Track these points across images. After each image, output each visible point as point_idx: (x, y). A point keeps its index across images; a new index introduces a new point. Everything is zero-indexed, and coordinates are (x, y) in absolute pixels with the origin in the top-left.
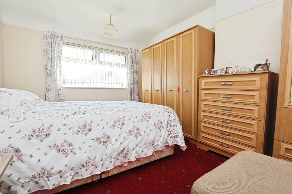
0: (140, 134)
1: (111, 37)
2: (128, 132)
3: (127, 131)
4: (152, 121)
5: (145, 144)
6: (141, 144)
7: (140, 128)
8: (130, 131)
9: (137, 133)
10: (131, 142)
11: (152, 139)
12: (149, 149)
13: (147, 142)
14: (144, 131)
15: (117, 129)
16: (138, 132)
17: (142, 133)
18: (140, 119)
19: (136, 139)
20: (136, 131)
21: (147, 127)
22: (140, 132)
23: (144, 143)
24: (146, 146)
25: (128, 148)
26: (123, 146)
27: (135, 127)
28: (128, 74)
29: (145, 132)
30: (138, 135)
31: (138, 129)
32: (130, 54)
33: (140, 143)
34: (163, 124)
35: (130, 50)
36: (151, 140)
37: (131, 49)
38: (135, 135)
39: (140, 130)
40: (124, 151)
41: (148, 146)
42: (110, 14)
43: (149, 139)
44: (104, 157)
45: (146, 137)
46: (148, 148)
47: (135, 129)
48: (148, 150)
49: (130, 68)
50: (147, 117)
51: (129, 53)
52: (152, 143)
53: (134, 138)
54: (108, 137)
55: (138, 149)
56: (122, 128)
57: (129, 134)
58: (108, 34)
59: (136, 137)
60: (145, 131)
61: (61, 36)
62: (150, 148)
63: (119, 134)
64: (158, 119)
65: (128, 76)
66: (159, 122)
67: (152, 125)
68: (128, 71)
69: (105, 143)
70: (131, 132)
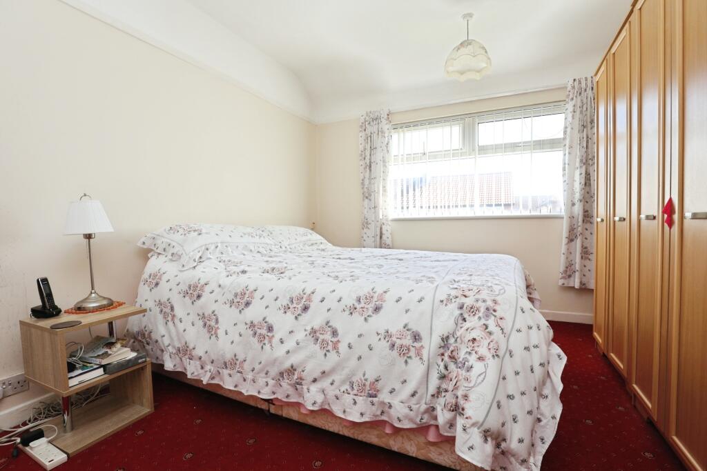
0: (335, 347)
1: (477, 77)
2: (309, 332)
3: (309, 328)
4: (380, 322)
5: (348, 383)
6: (337, 377)
7: (340, 331)
8: (313, 332)
9: (330, 343)
10: (311, 360)
11: (371, 376)
12: (355, 403)
13: (354, 379)
14: (349, 344)
15: (290, 316)
16: (333, 339)
17: (343, 347)
18: (348, 307)
19: (323, 357)
20: (328, 336)
21: (360, 336)
22: (338, 341)
23: (343, 377)
24: (349, 390)
25: (303, 371)
26: (294, 360)
27: (330, 324)
28: (564, 169)
29: (350, 347)
30: (330, 348)
31: (335, 333)
32: (572, 99)
33: (333, 371)
34: (423, 343)
35: (574, 87)
36: (366, 377)
37: (576, 84)
38: (324, 344)
39: (339, 337)
40: (294, 374)
41: (355, 392)
42: (465, 16)
43: (362, 373)
44: (257, 367)
45: (353, 362)
46: (355, 397)
47: (329, 329)
48: (352, 402)
49: (571, 147)
50: (368, 306)
51: (571, 96)
52: (368, 388)
53: (321, 353)
54: (270, 329)
55: (325, 383)
56: (299, 318)
57: (310, 337)
58: (469, 70)
59: (325, 351)
60: (352, 344)
61: (388, 115)
62: (360, 400)
63: (291, 330)
64: (405, 319)
65: (564, 175)
66: (409, 333)
67: (378, 334)
68: (564, 160)
69: (262, 338)
70: (318, 334)
